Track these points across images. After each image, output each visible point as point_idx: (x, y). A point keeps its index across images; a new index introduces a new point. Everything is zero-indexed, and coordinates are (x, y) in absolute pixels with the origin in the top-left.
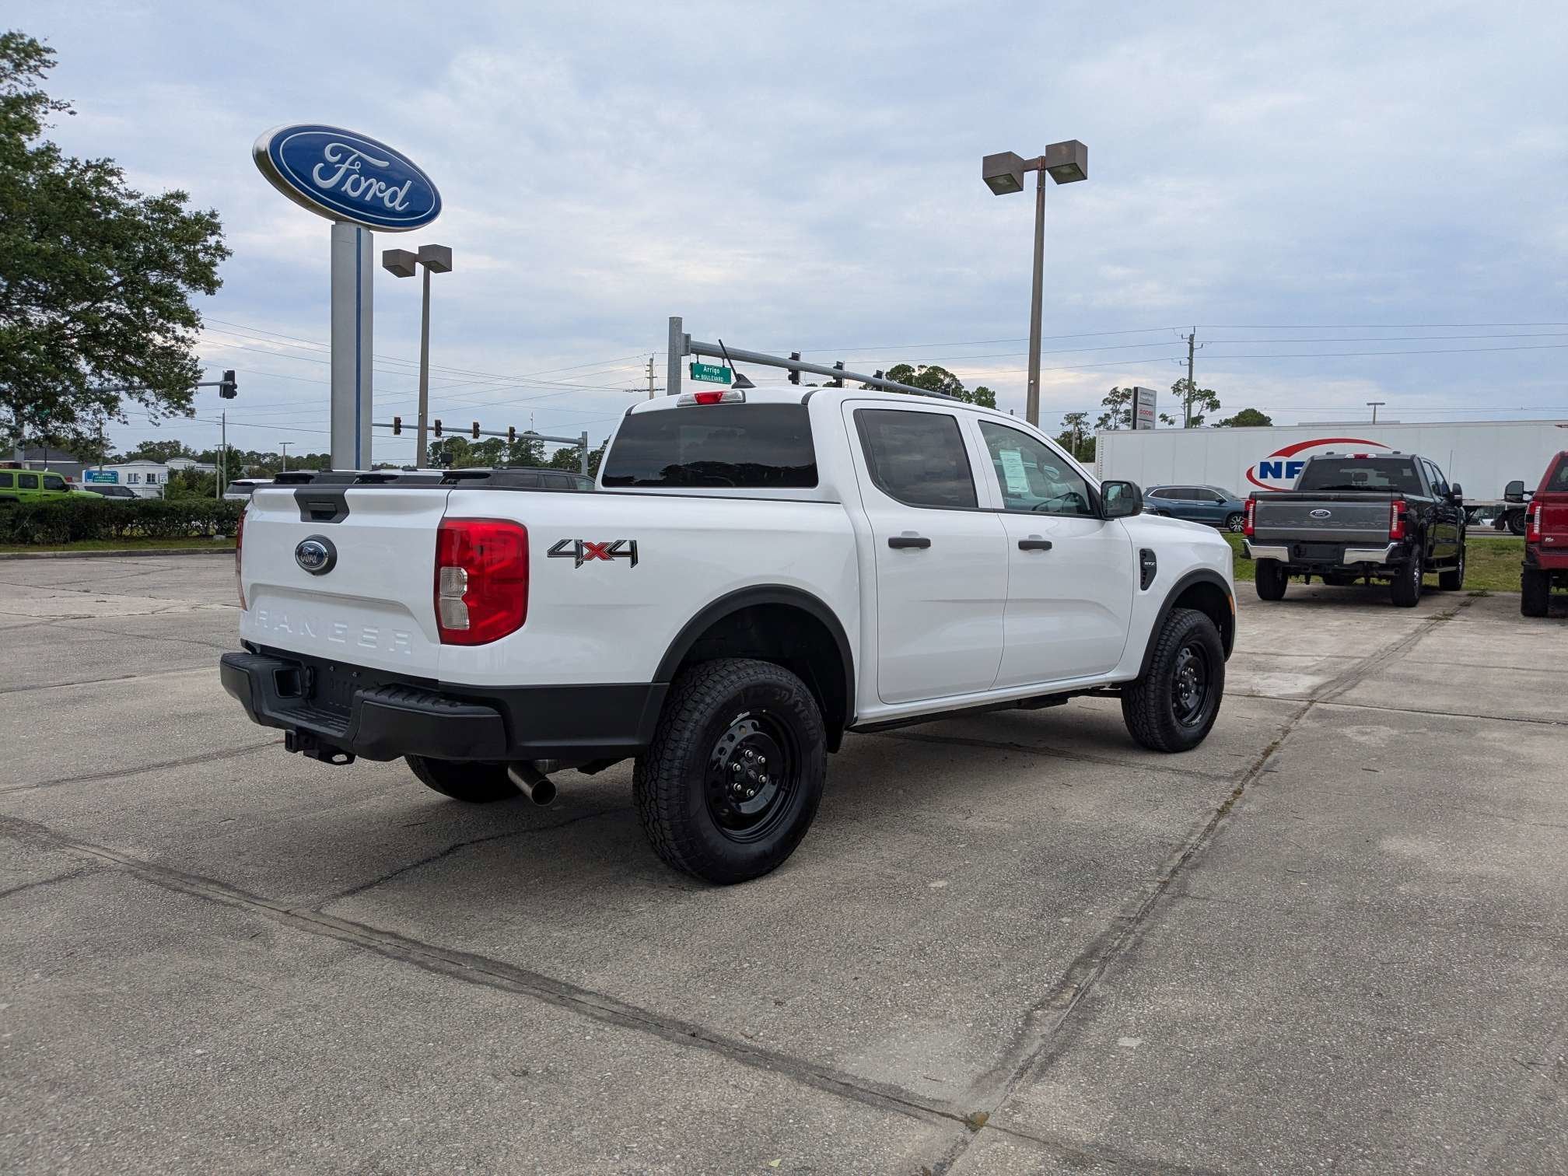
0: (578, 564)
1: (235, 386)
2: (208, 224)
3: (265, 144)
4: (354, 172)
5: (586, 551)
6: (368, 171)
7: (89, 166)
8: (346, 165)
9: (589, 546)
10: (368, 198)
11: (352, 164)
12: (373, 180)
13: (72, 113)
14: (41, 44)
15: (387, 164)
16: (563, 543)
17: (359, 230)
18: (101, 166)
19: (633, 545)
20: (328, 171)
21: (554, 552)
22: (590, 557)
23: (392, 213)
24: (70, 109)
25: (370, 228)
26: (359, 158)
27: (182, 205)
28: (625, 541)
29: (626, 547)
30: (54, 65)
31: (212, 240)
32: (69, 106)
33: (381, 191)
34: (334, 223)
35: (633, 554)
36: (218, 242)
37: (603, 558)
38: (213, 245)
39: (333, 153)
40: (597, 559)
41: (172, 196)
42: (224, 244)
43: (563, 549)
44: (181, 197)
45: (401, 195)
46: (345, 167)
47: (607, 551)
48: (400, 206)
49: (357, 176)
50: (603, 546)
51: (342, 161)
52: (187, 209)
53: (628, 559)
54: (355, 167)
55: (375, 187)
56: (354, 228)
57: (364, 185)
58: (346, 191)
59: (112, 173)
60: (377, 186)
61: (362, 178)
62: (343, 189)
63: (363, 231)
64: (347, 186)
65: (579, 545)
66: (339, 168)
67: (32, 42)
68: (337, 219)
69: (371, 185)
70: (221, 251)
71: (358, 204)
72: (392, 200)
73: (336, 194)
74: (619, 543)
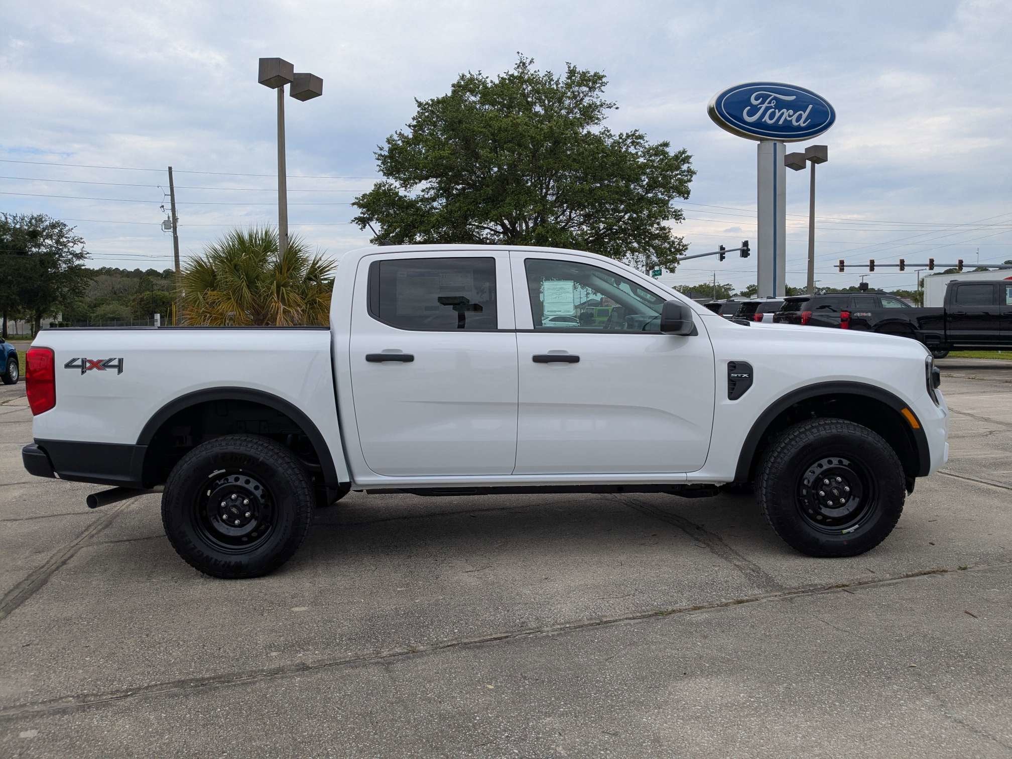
0: (83, 372)
1: (749, 250)
2: (682, 158)
3: (713, 103)
4: (771, 107)
5: (88, 365)
6: (780, 105)
7: (628, 136)
8: (766, 104)
9: (90, 361)
10: (781, 122)
11: (770, 103)
12: (785, 110)
13: (617, 108)
14: (601, 74)
15: (794, 97)
16: (74, 360)
17: (775, 144)
18: (633, 135)
19: (121, 361)
20: (753, 111)
21: (68, 366)
22: (90, 368)
23: (799, 128)
24: (616, 106)
25: (783, 141)
26: (775, 98)
27: (667, 149)
28: (115, 359)
29: (115, 362)
30: (606, 84)
31: (685, 167)
32: (615, 104)
33: (790, 116)
34: (759, 142)
35: (120, 367)
36: (688, 167)
37: (99, 369)
38: (686, 169)
39: (756, 99)
40: (95, 369)
41: (661, 145)
42: (692, 168)
43: (75, 364)
44: (666, 145)
45: (804, 116)
46: (764, 106)
47: (102, 365)
48: (804, 123)
49: (773, 110)
50: (100, 361)
51: (762, 103)
52: (672, 151)
53: (116, 370)
54: (772, 105)
55: (786, 114)
56: (771, 144)
57: (778, 114)
58: (765, 121)
59: (641, 137)
60: (786, 113)
61: (777, 111)
62: (763, 120)
63: (778, 144)
64: (766, 118)
65: (84, 361)
66: (761, 107)
67: (596, 74)
68: (761, 140)
69: (783, 114)
70: (691, 172)
71: (775, 127)
72: (798, 120)
73: (759, 124)
74: (111, 360)
